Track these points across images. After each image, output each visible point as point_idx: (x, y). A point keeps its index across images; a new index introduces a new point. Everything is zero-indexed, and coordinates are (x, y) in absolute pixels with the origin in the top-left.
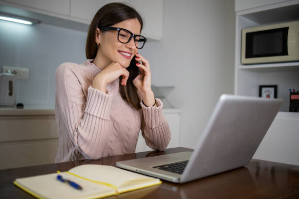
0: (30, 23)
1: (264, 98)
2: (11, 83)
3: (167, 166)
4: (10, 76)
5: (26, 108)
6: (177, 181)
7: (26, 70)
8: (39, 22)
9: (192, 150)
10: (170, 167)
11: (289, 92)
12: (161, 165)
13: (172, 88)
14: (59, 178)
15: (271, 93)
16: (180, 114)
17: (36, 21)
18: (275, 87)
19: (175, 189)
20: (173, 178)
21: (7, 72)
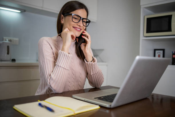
0: (19, 11)
1: (157, 58)
2: (8, 47)
3: (103, 97)
4: (8, 43)
5: (17, 62)
6: (109, 107)
7: (17, 39)
8: (25, 11)
9: (119, 88)
10: (105, 98)
11: (172, 53)
12: (99, 97)
13: (102, 50)
14: (40, 104)
15: (161, 53)
16: (107, 65)
17: (23, 10)
18: (164, 50)
19: (108, 111)
20: (107, 104)
21: (6, 40)
